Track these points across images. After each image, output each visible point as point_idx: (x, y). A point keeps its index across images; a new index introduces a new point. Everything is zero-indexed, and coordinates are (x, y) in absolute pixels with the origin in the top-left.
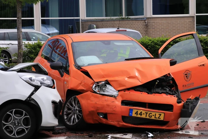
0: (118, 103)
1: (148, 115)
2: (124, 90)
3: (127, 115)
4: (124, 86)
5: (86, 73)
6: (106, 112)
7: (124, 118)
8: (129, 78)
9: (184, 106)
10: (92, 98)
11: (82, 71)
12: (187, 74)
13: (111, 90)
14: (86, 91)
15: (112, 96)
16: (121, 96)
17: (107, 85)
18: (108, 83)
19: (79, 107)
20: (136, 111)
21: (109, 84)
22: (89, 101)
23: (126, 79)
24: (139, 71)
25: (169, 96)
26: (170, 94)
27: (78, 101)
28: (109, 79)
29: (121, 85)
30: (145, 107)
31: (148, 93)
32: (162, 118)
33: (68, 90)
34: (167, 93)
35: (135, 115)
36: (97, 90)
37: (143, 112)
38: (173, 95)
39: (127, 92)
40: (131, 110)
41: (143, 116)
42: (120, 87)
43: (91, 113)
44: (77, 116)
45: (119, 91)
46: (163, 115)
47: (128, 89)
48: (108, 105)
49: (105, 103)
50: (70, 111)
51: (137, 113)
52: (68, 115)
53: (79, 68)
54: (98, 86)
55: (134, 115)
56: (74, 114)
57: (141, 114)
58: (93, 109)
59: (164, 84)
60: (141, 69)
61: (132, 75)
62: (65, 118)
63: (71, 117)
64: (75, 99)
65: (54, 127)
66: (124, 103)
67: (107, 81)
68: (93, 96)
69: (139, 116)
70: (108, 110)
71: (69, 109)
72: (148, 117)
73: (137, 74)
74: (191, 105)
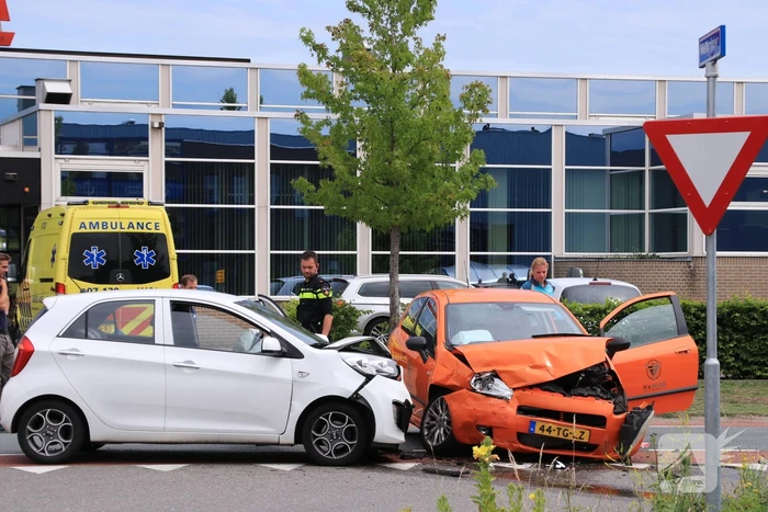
0: (512, 410)
1: (561, 432)
2: (524, 388)
3: (526, 431)
4: (524, 381)
5: (461, 357)
6: (491, 424)
7: (521, 436)
8: (534, 367)
9: (626, 420)
10: (470, 401)
11: (455, 355)
12: (652, 367)
13: (501, 388)
14: (461, 388)
15: (502, 398)
16: (517, 397)
17: (496, 380)
18: (495, 375)
19: (448, 415)
20: (542, 424)
21: (497, 376)
22: (464, 406)
23: (528, 370)
24: (550, 356)
25: (600, 402)
26: (602, 398)
27: (447, 406)
28: (498, 368)
29: (518, 380)
30: (558, 419)
31: (565, 396)
32: (586, 439)
33: (432, 385)
34: (597, 397)
35: (540, 432)
36: (477, 387)
37: (554, 427)
38: (607, 399)
39: (528, 392)
40: (533, 424)
41: (554, 434)
42: (516, 382)
43: (467, 425)
44: (444, 431)
45: (514, 389)
46: (587, 433)
47: (531, 387)
48: (494, 413)
49: (490, 410)
50: (434, 422)
51: (542, 429)
52: (429, 428)
53: (451, 348)
54: (480, 379)
55: (537, 431)
56: (440, 426)
57: (549, 430)
58: (469, 419)
59: (593, 380)
60: (553, 353)
61: (538, 362)
62: (426, 433)
63: (435, 432)
64: (443, 400)
65: (398, 445)
66: (522, 410)
67: (494, 371)
68: (470, 395)
69: (546, 433)
70: (494, 421)
71: (433, 419)
72: (561, 436)
73: (549, 364)
74: (637, 418)
